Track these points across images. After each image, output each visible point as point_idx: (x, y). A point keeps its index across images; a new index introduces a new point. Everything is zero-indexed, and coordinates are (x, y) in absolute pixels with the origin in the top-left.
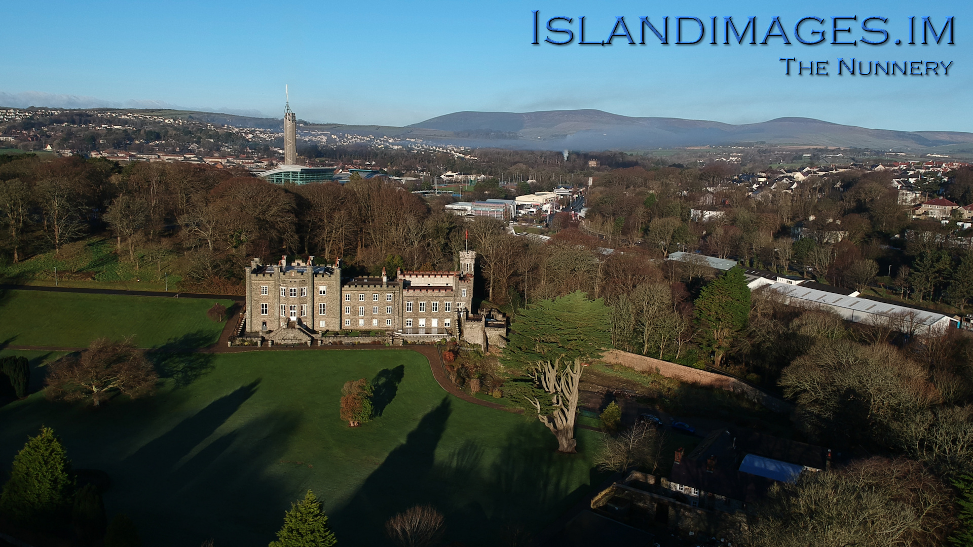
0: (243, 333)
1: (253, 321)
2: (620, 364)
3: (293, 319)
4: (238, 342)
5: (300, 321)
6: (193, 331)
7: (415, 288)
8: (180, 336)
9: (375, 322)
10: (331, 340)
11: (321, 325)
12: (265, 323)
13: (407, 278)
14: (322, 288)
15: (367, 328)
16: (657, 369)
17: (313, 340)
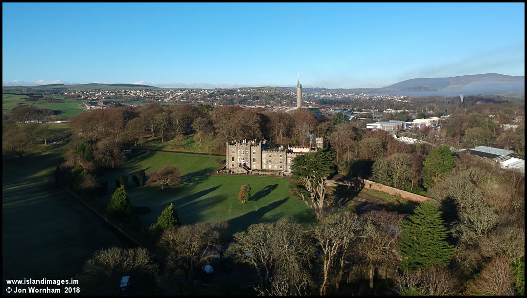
0: (225, 168)
1: (229, 165)
2: (383, 191)
3: (243, 163)
4: (221, 171)
5: (245, 165)
6: (209, 167)
7: (294, 153)
8: (204, 169)
9: (276, 166)
10: (255, 172)
11: (254, 167)
12: (233, 165)
13: (292, 148)
14: (254, 151)
15: (272, 169)
16: (400, 194)
17: (248, 172)
